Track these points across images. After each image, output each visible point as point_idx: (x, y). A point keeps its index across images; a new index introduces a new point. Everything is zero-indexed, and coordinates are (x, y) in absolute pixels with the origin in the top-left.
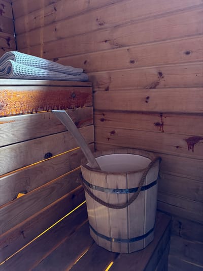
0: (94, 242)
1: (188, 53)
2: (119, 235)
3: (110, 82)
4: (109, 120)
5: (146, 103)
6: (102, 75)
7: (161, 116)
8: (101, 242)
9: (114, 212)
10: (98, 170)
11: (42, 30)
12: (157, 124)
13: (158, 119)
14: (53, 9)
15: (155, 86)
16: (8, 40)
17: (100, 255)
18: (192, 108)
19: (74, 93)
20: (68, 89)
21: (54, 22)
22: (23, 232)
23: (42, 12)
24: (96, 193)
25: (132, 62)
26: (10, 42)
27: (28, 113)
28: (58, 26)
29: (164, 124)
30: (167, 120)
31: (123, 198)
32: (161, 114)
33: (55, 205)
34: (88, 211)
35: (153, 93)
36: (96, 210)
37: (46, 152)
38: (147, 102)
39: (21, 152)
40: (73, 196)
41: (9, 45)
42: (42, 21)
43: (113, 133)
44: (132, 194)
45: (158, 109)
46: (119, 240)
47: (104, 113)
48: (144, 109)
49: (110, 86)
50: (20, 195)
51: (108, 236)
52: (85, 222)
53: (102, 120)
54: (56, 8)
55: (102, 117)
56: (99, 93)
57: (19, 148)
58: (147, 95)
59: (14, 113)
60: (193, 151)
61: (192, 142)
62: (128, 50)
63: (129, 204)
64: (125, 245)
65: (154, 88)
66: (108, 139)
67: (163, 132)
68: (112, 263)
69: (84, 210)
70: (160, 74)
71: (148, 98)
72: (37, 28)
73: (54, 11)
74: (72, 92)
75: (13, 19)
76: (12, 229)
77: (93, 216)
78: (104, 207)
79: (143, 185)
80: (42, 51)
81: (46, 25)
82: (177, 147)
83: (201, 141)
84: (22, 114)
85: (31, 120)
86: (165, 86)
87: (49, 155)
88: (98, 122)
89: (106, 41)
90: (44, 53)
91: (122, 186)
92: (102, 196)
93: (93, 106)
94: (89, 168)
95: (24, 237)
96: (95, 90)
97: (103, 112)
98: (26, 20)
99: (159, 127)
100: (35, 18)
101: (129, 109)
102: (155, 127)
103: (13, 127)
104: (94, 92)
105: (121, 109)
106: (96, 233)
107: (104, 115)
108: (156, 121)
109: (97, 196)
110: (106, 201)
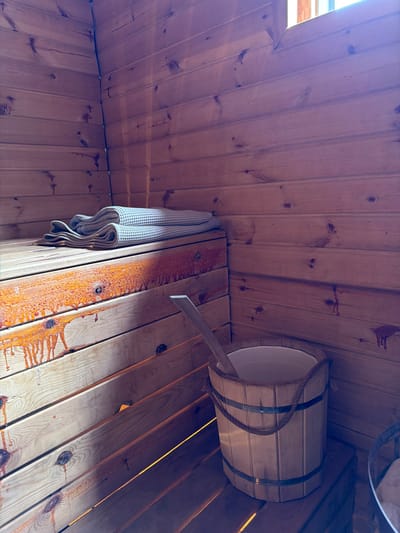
0: (229, 482)
1: (372, 199)
2: (266, 473)
3: (254, 233)
4: (253, 290)
5: (309, 269)
6: (241, 221)
7: (335, 290)
8: (239, 482)
9: (256, 439)
10: (233, 376)
11: (148, 146)
12: (329, 302)
13: (329, 295)
14: (166, 116)
15: (323, 243)
16: (97, 158)
17: (237, 502)
18: (381, 282)
19: (198, 252)
20: (189, 248)
21: (167, 135)
22: (126, 460)
23: (149, 119)
24: (231, 410)
25: (287, 205)
26: (99, 161)
27: (136, 292)
28: (174, 141)
29: (340, 302)
30: (343, 297)
31: (270, 419)
32: (334, 287)
33: (171, 422)
34: (220, 435)
35: (320, 254)
36: (230, 434)
37: (158, 343)
38: (311, 267)
39: (126, 347)
40: (197, 409)
41: (97, 165)
42: (149, 132)
43: (259, 309)
44: (283, 414)
45: (330, 279)
46: (265, 481)
47: (245, 278)
48: (308, 277)
49: (254, 239)
50: (123, 407)
51: (249, 475)
52: (216, 451)
53: (243, 289)
54: (172, 116)
55: (243, 284)
56: (237, 247)
57: (123, 341)
58: (311, 256)
59: (118, 294)
60: (385, 348)
61: (384, 333)
62: (281, 187)
63: (279, 429)
64: (274, 489)
65: (323, 247)
66: (253, 318)
67: (338, 315)
68: (254, 515)
69: (213, 432)
70: (331, 227)
71: (313, 261)
72: (141, 141)
73: (167, 120)
74: (196, 251)
75: (104, 124)
76: (112, 456)
77: (227, 443)
78: (242, 431)
79: (300, 402)
80: (148, 178)
81: (154, 138)
82: (361, 340)
83: (397, 333)
84: (128, 294)
85: (140, 300)
86: (339, 245)
87: (162, 348)
88: (236, 291)
89: (247, 172)
90: (152, 180)
91: (268, 402)
92: (240, 415)
93: (227, 266)
94: (220, 373)
95: (128, 469)
96: (230, 241)
97: (243, 275)
98: (125, 128)
99: (332, 307)
100: (138, 126)
101: (283, 275)
102: (326, 307)
103: (116, 313)
104: (228, 245)
105: (270, 273)
106: (231, 468)
107: (244, 280)
108: (327, 298)
109: (232, 414)
110: (245, 423)
